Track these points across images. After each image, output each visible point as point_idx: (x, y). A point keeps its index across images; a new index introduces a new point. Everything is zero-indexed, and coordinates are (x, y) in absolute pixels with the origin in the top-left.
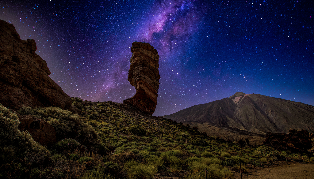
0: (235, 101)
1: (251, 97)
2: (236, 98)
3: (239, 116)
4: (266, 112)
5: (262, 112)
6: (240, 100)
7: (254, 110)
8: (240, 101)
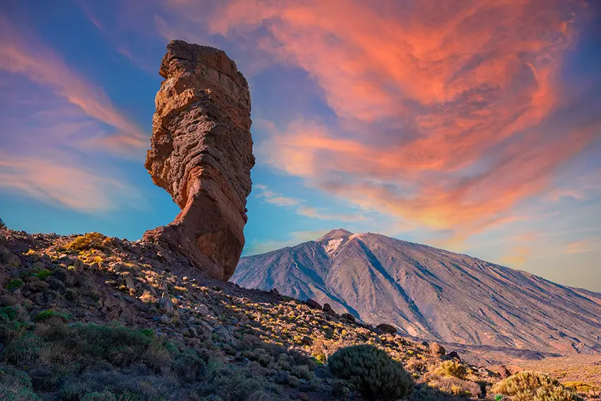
0: (329, 249)
1: (364, 242)
2: (330, 243)
3: (338, 284)
4: (396, 276)
5: (387, 276)
6: (340, 246)
7: (371, 271)
8: (341, 250)
